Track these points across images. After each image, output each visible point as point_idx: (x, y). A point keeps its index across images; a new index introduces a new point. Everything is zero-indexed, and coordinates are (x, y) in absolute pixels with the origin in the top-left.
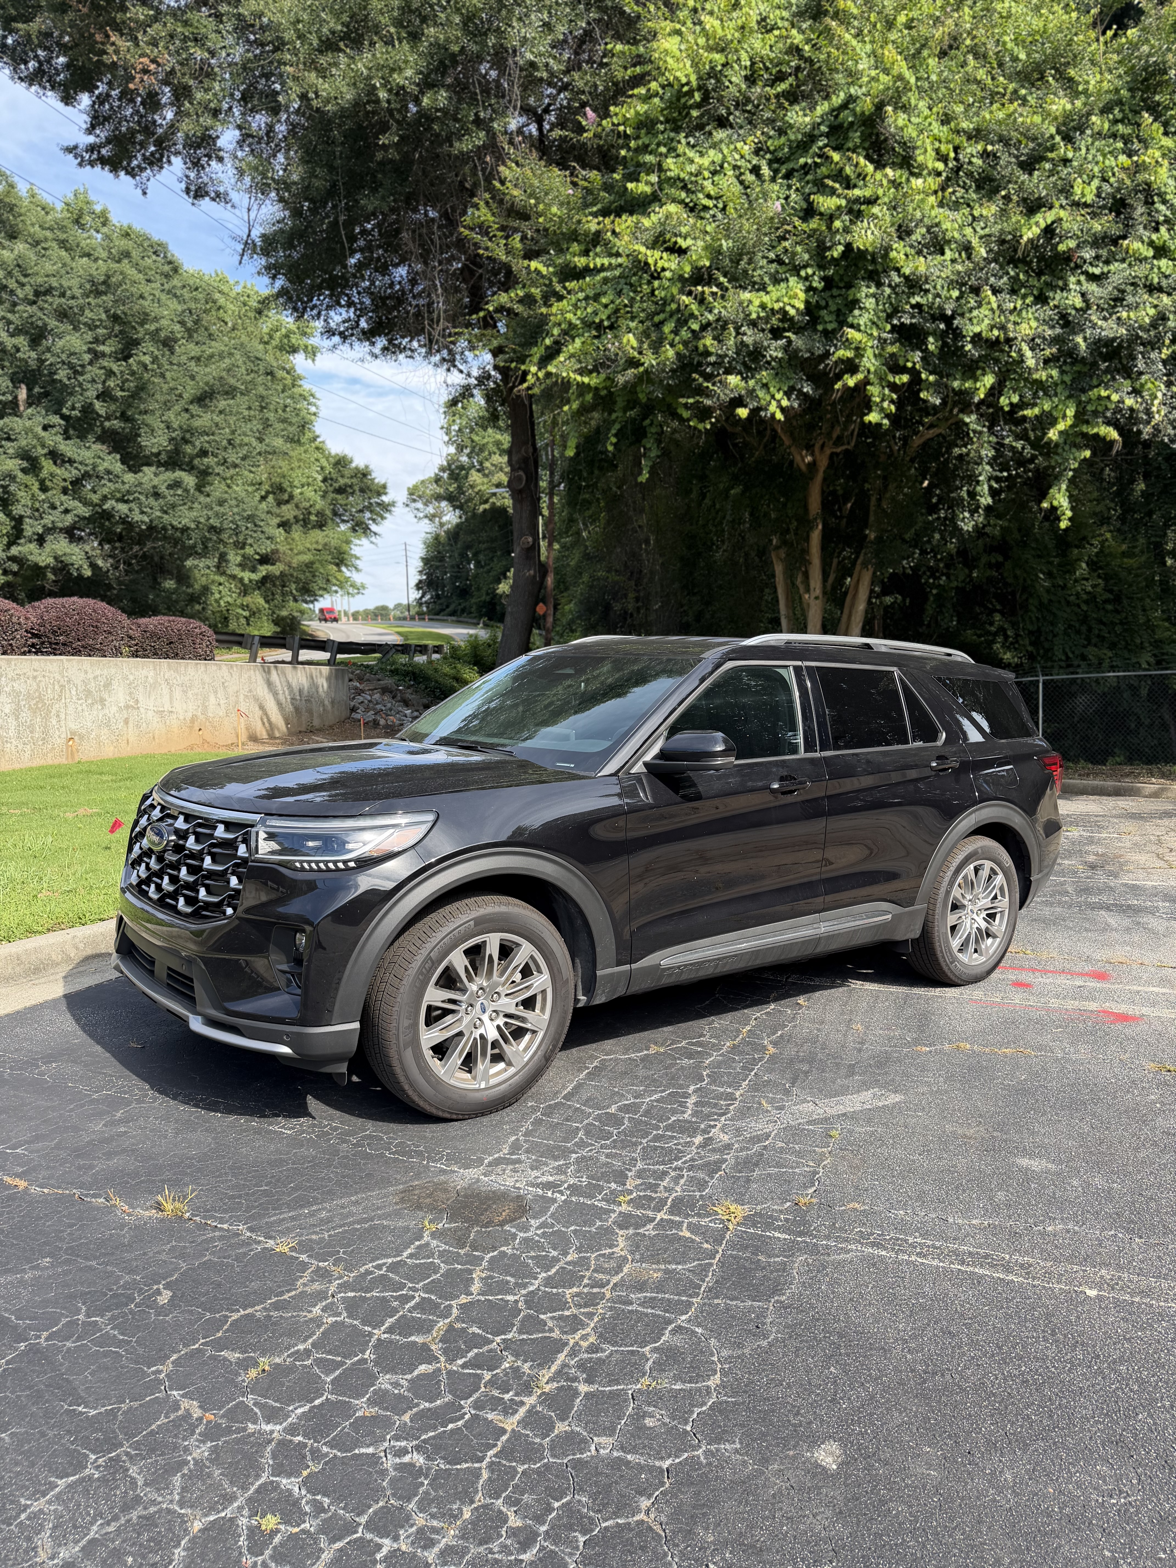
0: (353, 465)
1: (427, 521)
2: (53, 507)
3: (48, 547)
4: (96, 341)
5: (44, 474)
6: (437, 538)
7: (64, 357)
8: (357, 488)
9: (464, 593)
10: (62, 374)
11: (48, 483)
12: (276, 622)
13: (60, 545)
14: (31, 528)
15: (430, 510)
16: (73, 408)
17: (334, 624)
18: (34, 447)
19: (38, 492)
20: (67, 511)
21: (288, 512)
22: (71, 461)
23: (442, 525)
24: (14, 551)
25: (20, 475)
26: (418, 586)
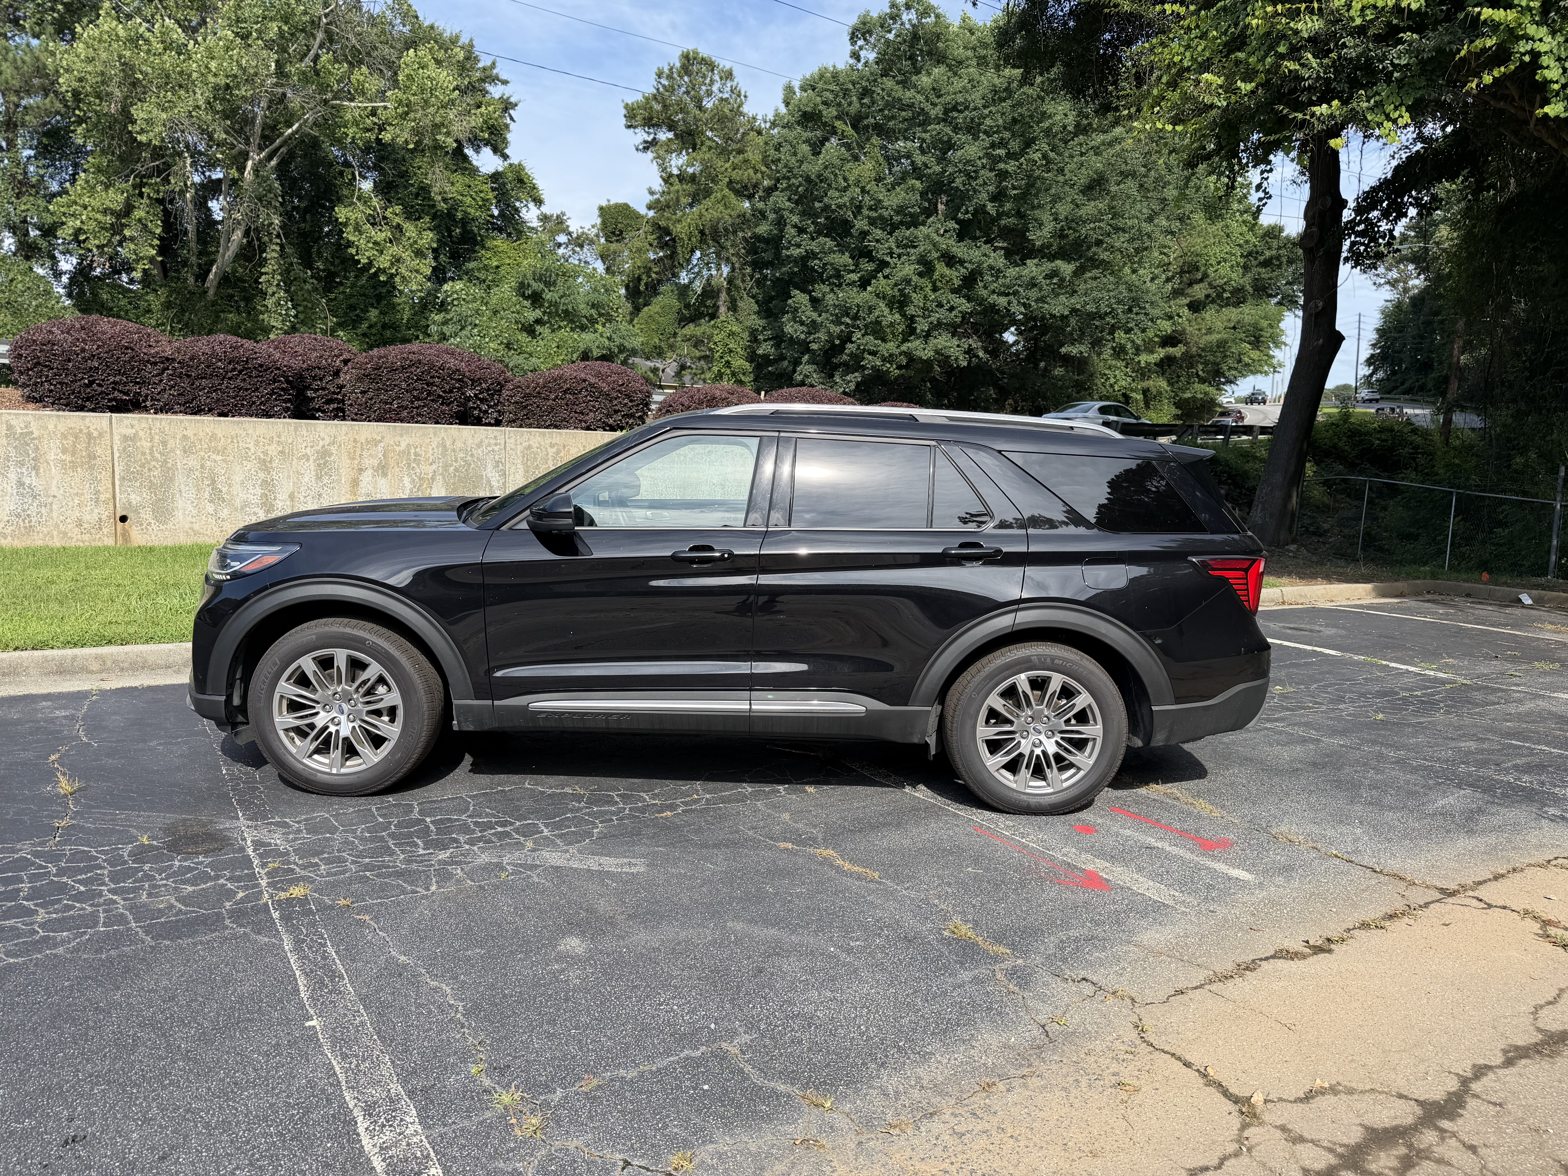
0: (1284, 234)
1: (1388, 287)
2: (940, 305)
3: (932, 342)
4: (993, 146)
5: (936, 275)
6: (1398, 306)
7: (960, 166)
8: (1284, 260)
9: (1426, 367)
10: (958, 182)
11: (939, 284)
12: (1177, 405)
13: (944, 341)
14: (922, 326)
15: (1394, 274)
16: (967, 212)
17: (1261, 407)
18: (930, 252)
19: (930, 293)
20: (952, 309)
21: (1199, 291)
22: (962, 262)
23: (1406, 290)
24: (904, 348)
25: (915, 278)
26: (1370, 362)
